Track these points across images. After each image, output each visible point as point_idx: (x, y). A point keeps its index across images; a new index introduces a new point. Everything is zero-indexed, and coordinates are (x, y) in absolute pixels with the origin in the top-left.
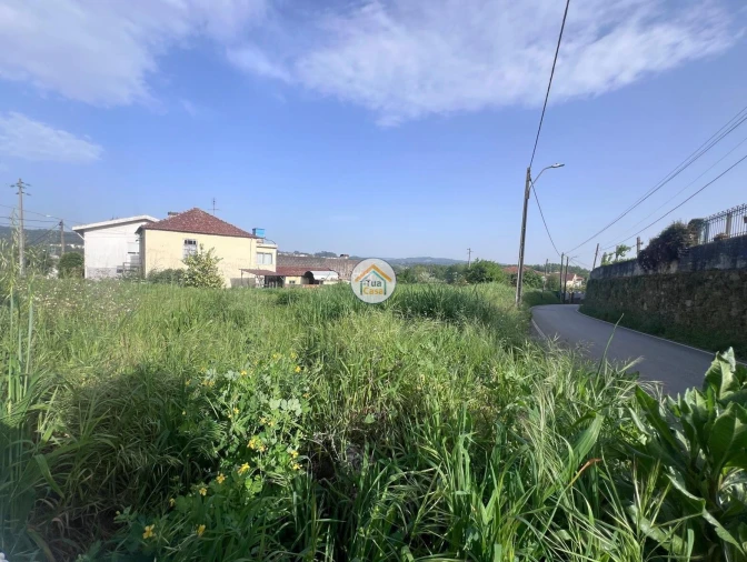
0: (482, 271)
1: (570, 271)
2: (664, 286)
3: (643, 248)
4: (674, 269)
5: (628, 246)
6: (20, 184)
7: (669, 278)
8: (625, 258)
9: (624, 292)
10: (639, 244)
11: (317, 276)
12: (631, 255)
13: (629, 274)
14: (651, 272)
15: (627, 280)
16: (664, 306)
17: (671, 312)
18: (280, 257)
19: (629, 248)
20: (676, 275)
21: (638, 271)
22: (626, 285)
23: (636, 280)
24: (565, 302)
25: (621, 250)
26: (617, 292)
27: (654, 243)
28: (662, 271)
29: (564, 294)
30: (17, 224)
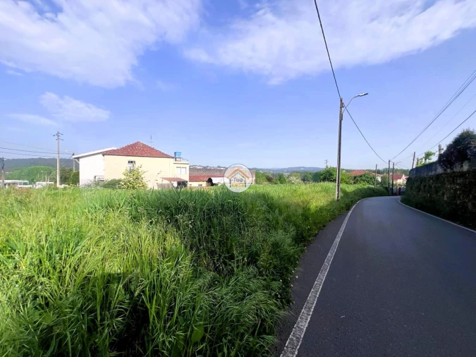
0: (331, 174)
1: (396, 173)
2: (458, 181)
3: (442, 152)
4: (466, 167)
5: (433, 152)
6: (58, 134)
7: (462, 175)
8: (431, 161)
9: (430, 187)
10: (440, 150)
11: (215, 180)
12: (434, 159)
13: (433, 173)
14: (449, 171)
15: (431, 178)
16: (459, 197)
17: (465, 202)
18: (192, 169)
19: (434, 154)
20: (468, 172)
21: (440, 170)
22: (431, 181)
23: (438, 176)
24: (393, 194)
25: (428, 155)
26: (425, 186)
27: (450, 147)
28: (457, 169)
29: (392, 189)
30: (56, 156)
